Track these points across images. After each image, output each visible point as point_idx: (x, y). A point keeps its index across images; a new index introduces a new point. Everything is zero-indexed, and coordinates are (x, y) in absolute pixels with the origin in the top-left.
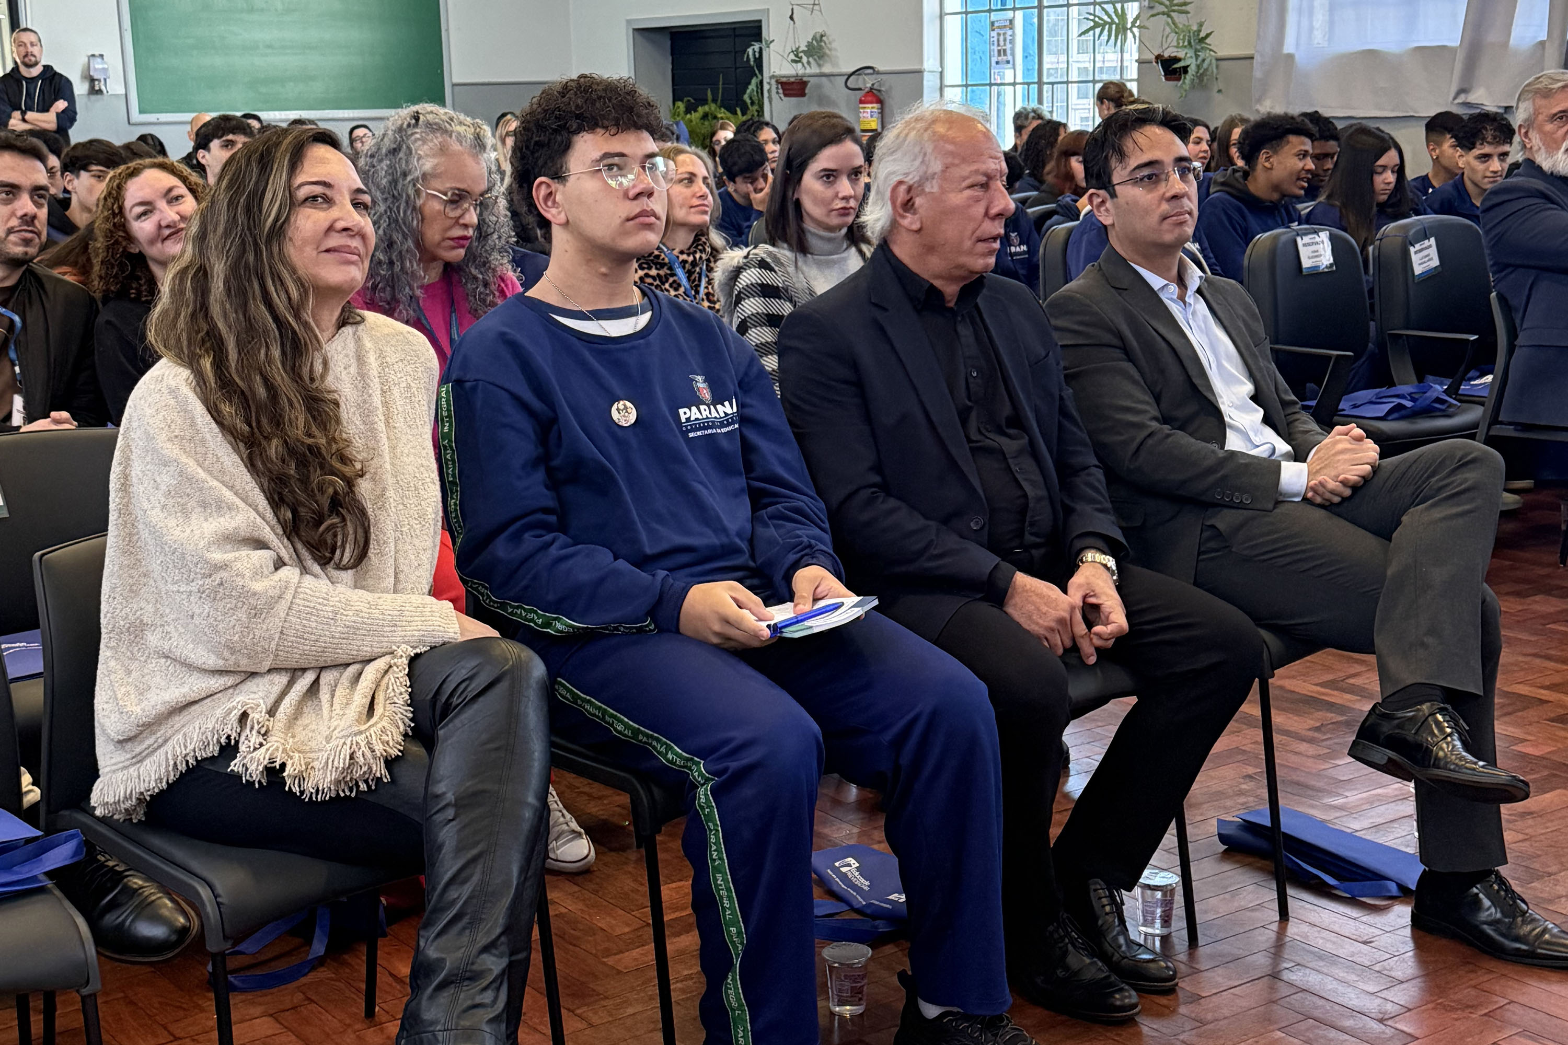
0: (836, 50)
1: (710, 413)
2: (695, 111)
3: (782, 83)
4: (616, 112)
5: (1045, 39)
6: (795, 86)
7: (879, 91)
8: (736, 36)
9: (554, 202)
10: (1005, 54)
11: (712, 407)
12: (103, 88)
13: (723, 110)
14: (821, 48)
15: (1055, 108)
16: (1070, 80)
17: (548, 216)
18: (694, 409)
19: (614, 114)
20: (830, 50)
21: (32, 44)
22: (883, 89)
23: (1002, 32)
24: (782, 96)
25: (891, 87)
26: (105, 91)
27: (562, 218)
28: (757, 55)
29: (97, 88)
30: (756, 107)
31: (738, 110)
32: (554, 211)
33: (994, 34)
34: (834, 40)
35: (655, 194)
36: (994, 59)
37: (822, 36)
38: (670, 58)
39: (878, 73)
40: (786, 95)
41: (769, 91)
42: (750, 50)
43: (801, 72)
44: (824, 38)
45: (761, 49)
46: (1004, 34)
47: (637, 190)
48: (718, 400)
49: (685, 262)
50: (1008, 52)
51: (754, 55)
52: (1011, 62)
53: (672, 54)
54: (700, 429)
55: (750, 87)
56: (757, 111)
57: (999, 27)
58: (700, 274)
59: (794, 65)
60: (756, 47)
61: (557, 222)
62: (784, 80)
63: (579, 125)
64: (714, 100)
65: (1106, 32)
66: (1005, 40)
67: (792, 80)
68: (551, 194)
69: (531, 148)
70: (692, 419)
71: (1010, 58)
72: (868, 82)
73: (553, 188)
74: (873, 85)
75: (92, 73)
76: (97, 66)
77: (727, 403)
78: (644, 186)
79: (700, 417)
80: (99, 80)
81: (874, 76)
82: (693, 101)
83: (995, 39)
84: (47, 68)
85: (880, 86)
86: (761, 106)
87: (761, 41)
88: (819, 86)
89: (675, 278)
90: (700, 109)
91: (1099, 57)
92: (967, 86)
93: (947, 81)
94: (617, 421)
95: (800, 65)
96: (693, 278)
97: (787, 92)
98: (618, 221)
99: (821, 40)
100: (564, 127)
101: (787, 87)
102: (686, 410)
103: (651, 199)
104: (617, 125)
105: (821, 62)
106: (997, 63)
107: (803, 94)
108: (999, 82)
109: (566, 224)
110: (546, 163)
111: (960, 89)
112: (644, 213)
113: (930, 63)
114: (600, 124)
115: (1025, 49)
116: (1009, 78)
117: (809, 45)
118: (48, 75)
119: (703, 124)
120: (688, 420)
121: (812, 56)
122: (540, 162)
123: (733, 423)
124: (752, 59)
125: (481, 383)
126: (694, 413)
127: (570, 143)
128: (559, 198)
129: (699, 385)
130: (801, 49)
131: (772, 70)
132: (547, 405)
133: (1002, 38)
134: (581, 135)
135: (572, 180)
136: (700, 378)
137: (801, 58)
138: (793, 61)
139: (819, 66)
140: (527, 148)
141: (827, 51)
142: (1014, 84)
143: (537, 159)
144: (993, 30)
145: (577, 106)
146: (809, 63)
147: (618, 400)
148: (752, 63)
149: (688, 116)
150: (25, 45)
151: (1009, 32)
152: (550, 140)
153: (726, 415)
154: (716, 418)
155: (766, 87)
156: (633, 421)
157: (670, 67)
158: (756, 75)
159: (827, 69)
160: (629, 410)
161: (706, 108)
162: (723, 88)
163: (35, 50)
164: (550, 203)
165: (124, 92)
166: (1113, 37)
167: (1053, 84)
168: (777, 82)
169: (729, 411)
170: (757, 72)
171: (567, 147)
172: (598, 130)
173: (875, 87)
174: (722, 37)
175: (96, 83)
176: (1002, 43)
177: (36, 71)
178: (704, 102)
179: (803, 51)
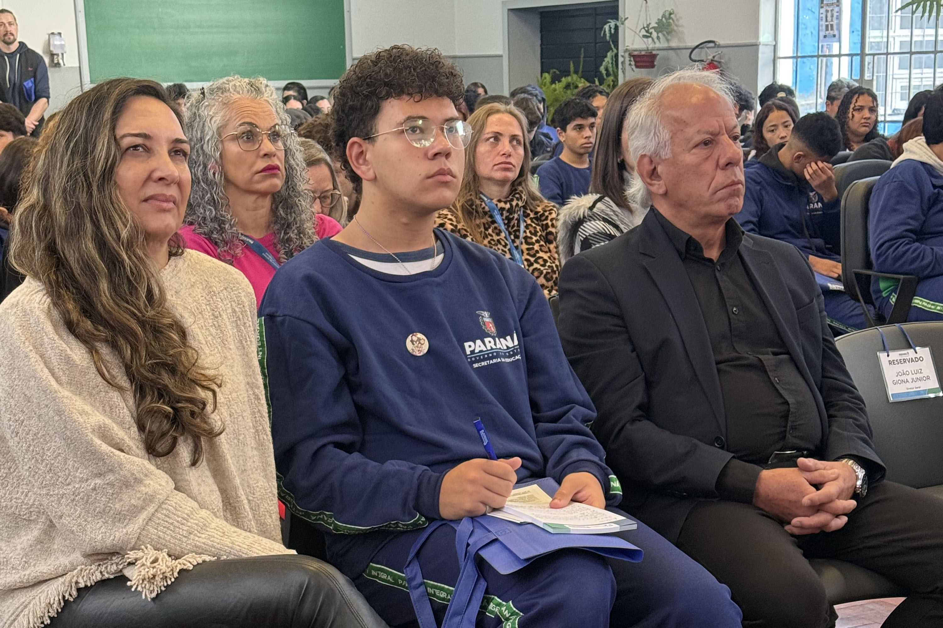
0: (682, 26)
1: (495, 344)
2: (560, 81)
3: (634, 56)
4: (420, 80)
5: (868, 15)
6: (645, 59)
7: (719, 62)
8: (597, 15)
9: (365, 160)
10: (832, 29)
11: (497, 339)
12: (61, 61)
13: (583, 80)
14: (669, 25)
15: (875, 78)
16: (889, 51)
17: (358, 172)
18: (479, 342)
19: (417, 83)
20: (677, 26)
21: (10, 24)
22: (722, 61)
23: (830, 9)
24: (634, 67)
25: (730, 59)
26: (62, 64)
27: (371, 174)
28: (613, 31)
29: (56, 61)
30: (611, 78)
31: (596, 80)
32: (364, 168)
33: (823, 11)
34: (681, 18)
35: (453, 154)
36: (822, 34)
37: (670, 14)
38: (539, 35)
39: (719, 46)
40: (637, 67)
41: (623, 63)
42: (607, 27)
43: (651, 46)
44: (672, 16)
45: (616, 28)
46: (832, 10)
47: (436, 150)
48: (502, 333)
49: (502, 209)
50: (835, 27)
51: (610, 30)
52: (837, 36)
53: (541, 32)
54: (484, 359)
55: (606, 60)
56: (613, 81)
57: (827, 5)
58: (518, 220)
59: (645, 40)
60: (612, 23)
61: (366, 178)
62: (636, 53)
63: (387, 92)
64: (576, 72)
65: (921, 9)
66: (832, 16)
67: (643, 53)
68: (362, 153)
69: (346, 112)
70: (476, 351)
71: (836, 32)
72: (710, 54)
73: (364, 148)
74: (714, 57)
75: (52, 49)
76: (56, 43)
77: (508, 338)
78: (442, 147)
79: (485, 349)
80: (58, 55)
81: (715, 50)
82: (558, 72)
83: (824, 16)
84: (22, 44)
85: (720, 58)
86: (616, 76)
87: (617, 19)
88: (667, 59)
89: (496, 225)
90: (563, 79)
91: (916, 32)
92: (796, 57)
93: (781, 53)
94: (411, 351)
95: (650, 39)
96: (512, 224)
97: (639, 64)
98: (419, 178)
99: (670, 18)
100: (373, 93)
101: (638, 59)
102: (471, 343)
103: (450, 159)
104: (420, 92)
105: (669, 37)
106: (825, 37)
107: (653, 66)
108: (827, 53)
109: (375, 179)
110: (358, 125)
111: (791, 60)
112: (442, 172)
113: (765, 37)
114: (406, 90)
115: (851, 25)
116: (836, 51)
117: (659, 22)
118: (23, 50)
119: (565, 93)
120: (473, 352)
121: (661, 32)
122: (354, 124)
123: (514, 355)
124: (608, 35)
125: (287, 318)
126: (479, 346)
127: (379, 107)
128: (368, 156)
129: (485, 319)
130: (651, 26)
131: (626, 45)
132: (346, 337)
133: (829, 15)
134: (389, 100)
135: (380, 140)
136: (486, 314)
137: (651, 33)
138: (645, 36)
139: (668, 40)
140: (343, 111)
141: (675, 28)
142: (839, 56)
143: (352, 121)
144: (822, 7)
145: (386, 75)
146: (658, 38)
147: (412, 332)
148: (608, 38)
149: (553, 86)
150: (5, 24)
151: (836, 9)
152: (362, 104)
153: (508, 348)
154: (500, 349)
155: (621, 59)
156: (425, 351)
157: (539, 42)
158: (612, 49)
159: (674, 44)
160: (422, 342)
161: (569, 79)
162: (584, 61)
163: (11, 29)
164: (361, 161)
165: (78, 65)
166: (927, 14)
167: (874, 55)
168: (630, 55)
169: (510, 344)
170: (612, 46)
171: (376, 111)
172: (404, 96)
173: (716, 59)
174: (582, 15)
175: (55, 57)
176: (829, 18)
177: (14, 47)
178: (567, 73)
179: (653, 28)
